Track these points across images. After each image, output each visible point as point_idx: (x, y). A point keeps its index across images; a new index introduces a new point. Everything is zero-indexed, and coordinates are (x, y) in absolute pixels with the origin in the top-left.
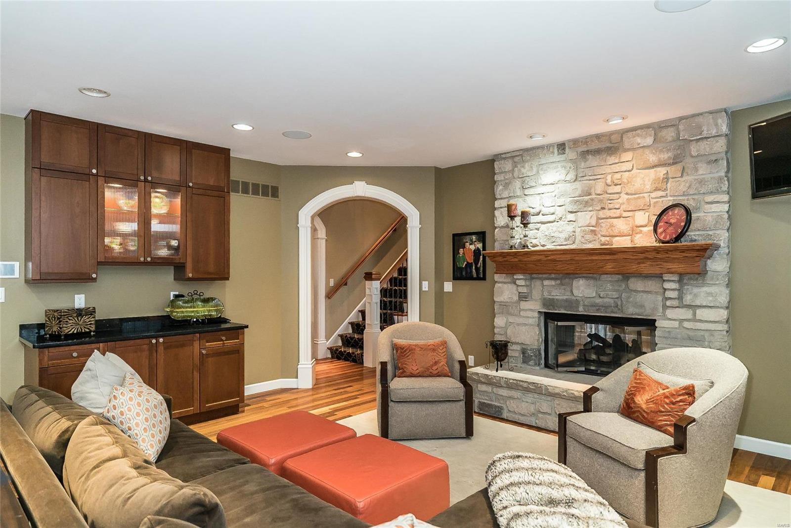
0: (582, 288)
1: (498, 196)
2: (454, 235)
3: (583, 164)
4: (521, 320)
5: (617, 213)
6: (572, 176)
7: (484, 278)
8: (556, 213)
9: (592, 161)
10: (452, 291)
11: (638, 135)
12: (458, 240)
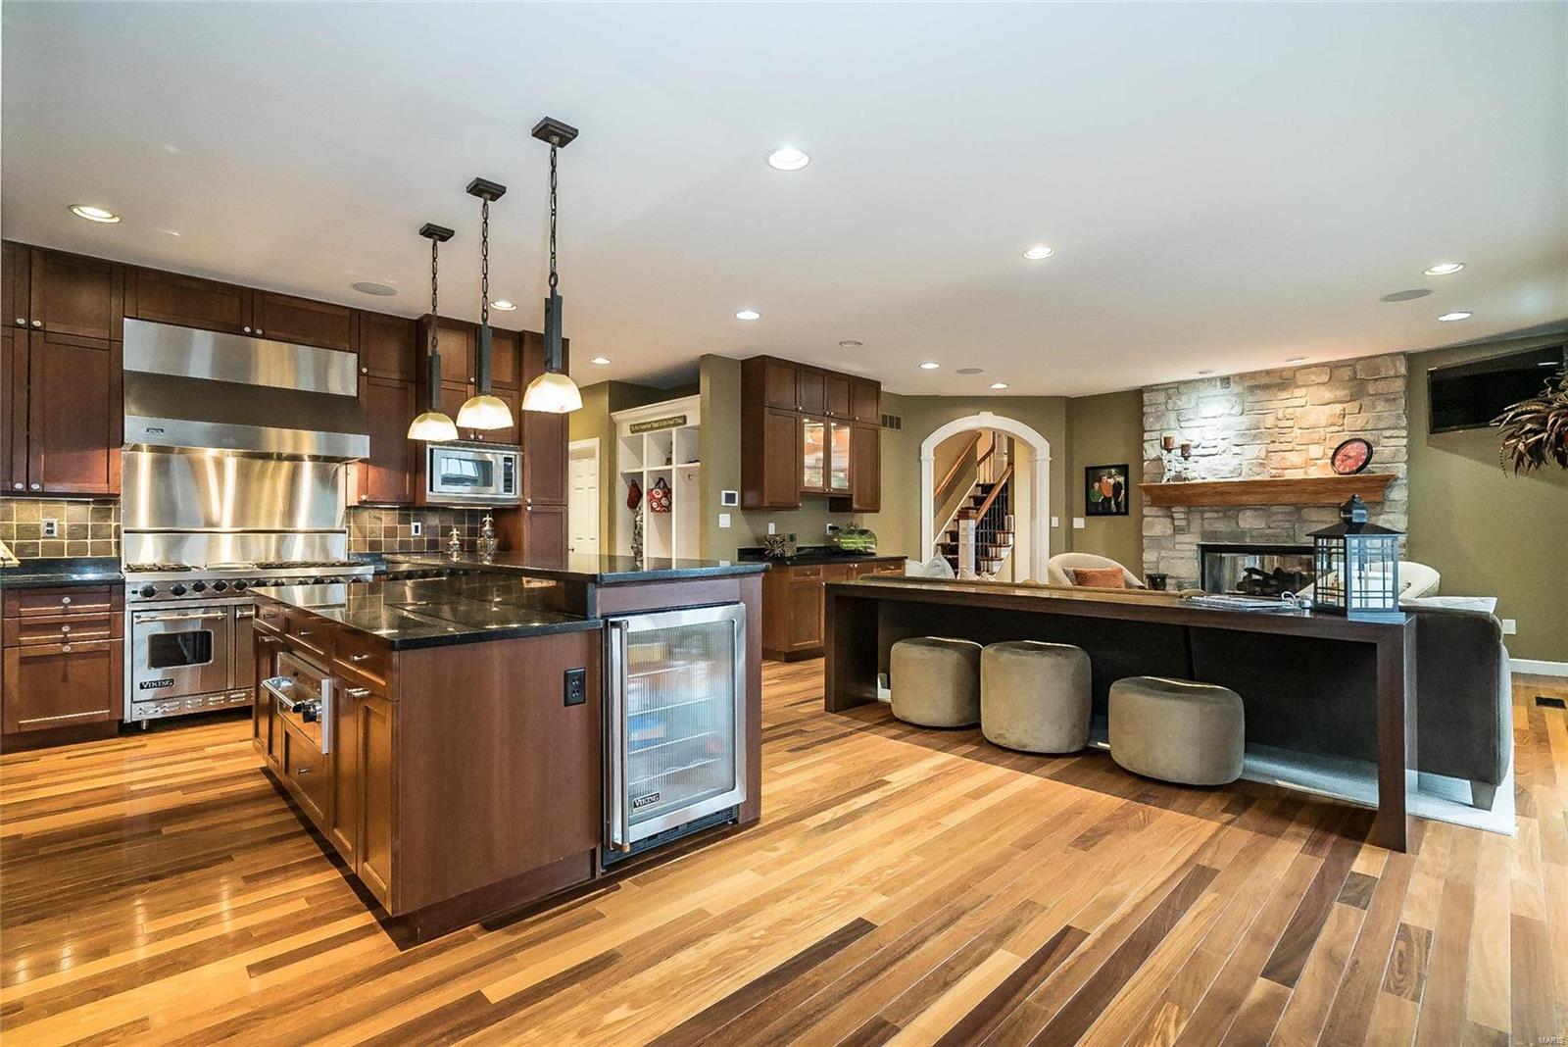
0: (1249, 520)
1: (1147, 428)
2: (1087, 469)
3: (1250, 399)
4: (1176, 554)
5: (1289, 446)
6: (1237, 409)
7: (1126, 513)
8: (1219, 446)
9: (1261, 395)
10: (1083, 527)
11: (1312, 373)
12: (1092, 474)
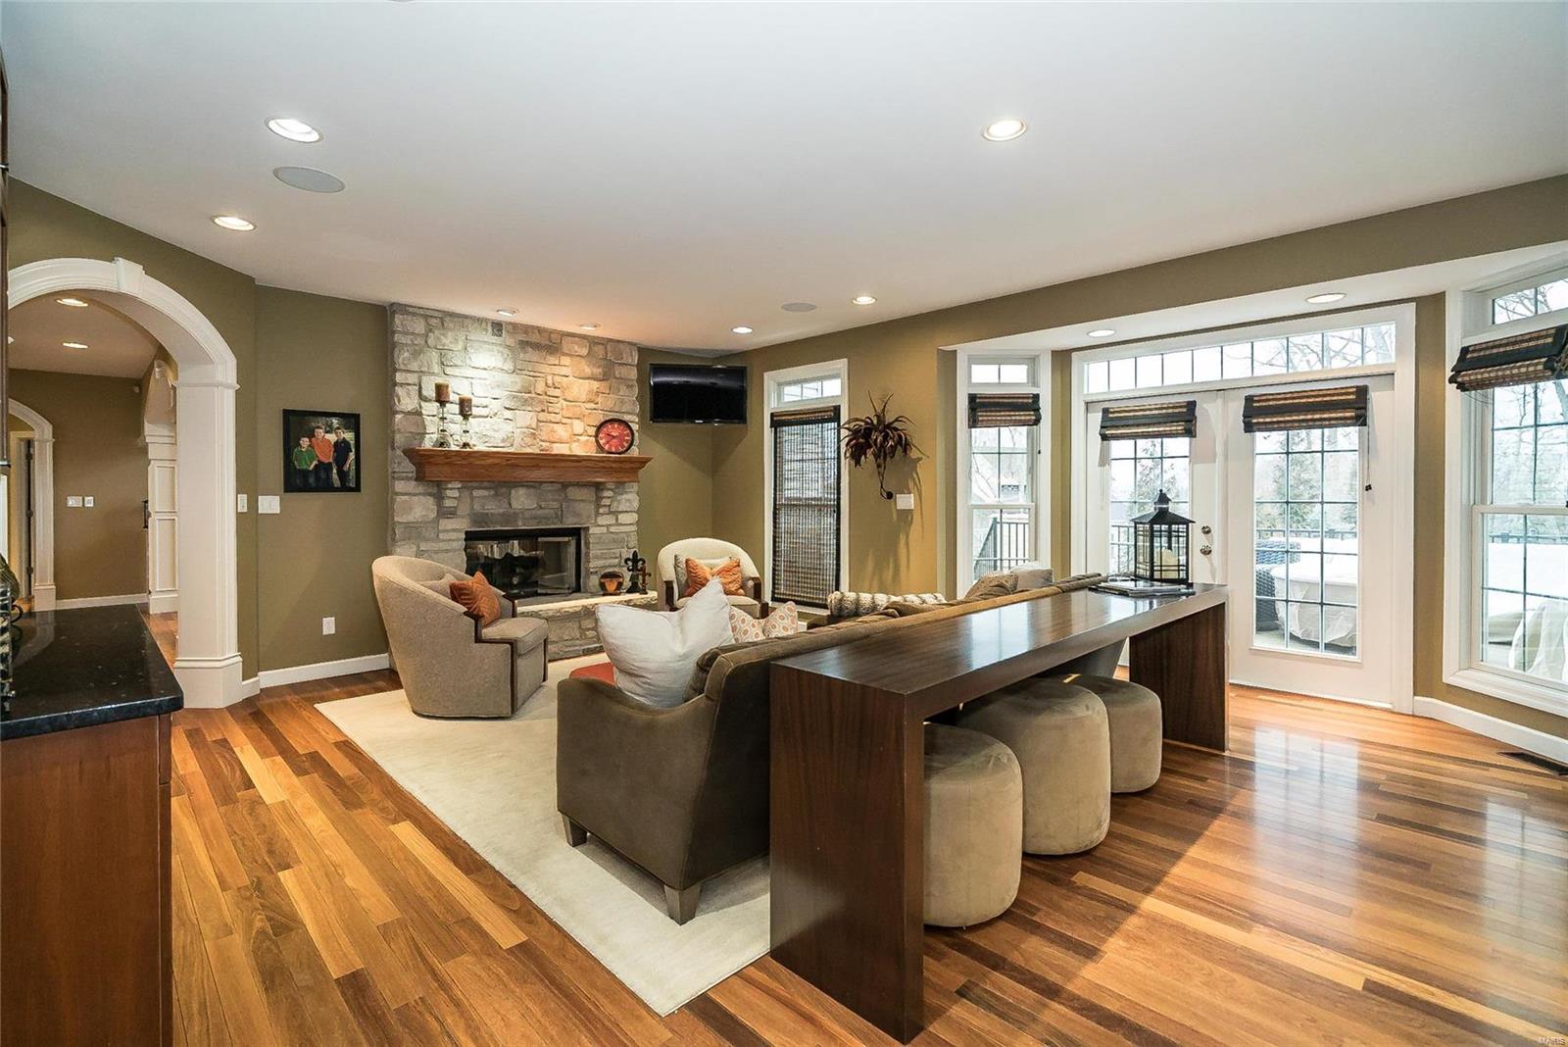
0: (522, 499)
1: (400, 365)
2: (287, 413)
5: (558, 418)
6: (509, 365)
8: (490, 407)
9: (532, 355)
10: (278, 512)
12: (296, 423)
